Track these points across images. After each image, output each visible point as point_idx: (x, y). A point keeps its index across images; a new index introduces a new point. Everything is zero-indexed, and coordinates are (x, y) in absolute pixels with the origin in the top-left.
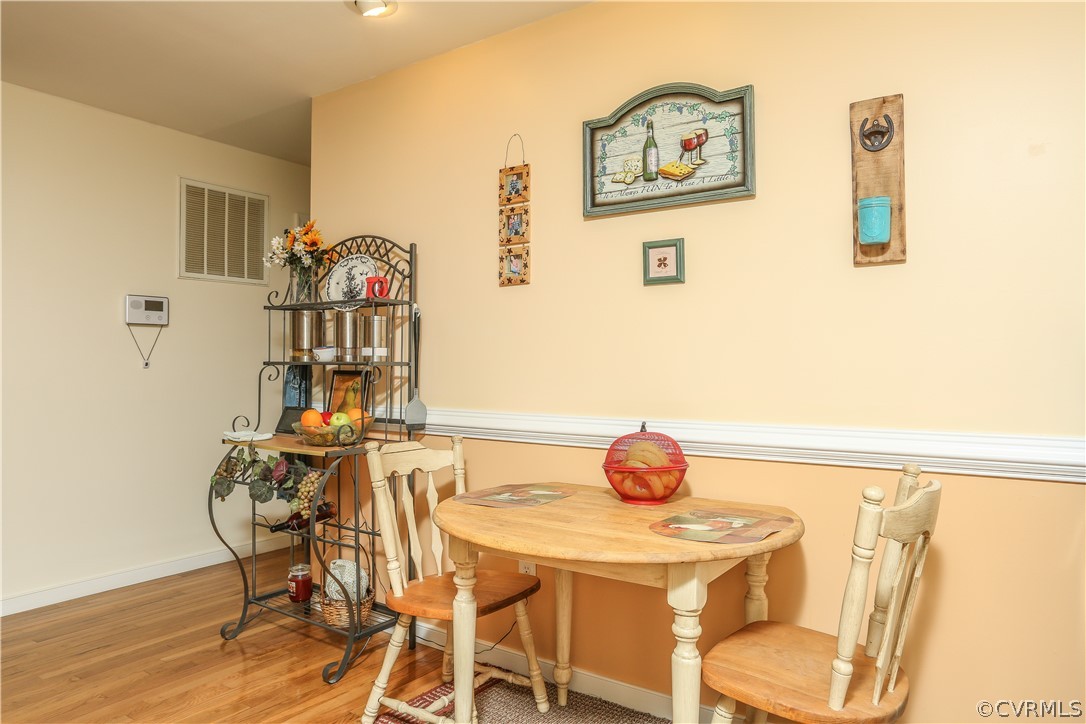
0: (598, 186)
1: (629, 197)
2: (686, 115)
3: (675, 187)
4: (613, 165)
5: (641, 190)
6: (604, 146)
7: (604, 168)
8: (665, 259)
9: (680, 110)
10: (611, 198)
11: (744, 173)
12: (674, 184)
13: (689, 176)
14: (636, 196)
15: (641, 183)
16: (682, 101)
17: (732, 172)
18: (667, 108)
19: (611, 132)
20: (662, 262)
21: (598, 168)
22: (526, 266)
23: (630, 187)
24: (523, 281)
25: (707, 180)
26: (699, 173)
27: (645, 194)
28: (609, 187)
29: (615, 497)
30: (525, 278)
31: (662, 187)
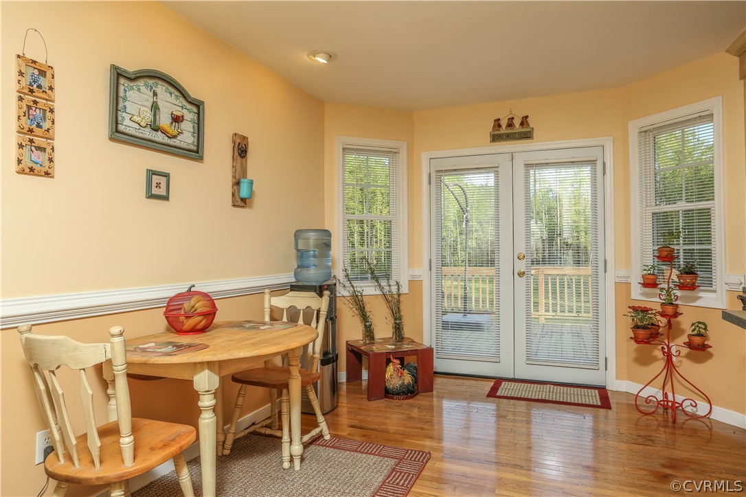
0: (120, 118)
1: (140, 135)
2: (173, 99)
3: (166, 140)
4: (131, 108)
5: (148, 134)
6: (125, 91)
7: (125, 107)
8: (160, 183)
9: (171, 94)
10: (128, 131)
11: (198, 146)
12: (166, 138)
13: (174, 137)
14: (145, 136)
15: (148, 129)
16: (173, 90)
17: (193, 144)
18: (164, 88)
19: (131, 84)
20: (158, 185)
21: (121, 105)
22: (51, 160)
23: (142, 128)
24: (47, 174)
25: (182, 143)
26: (179, 138)
27: (150, 137)
28: (127, 122)
29: (174, 333)
30: (50, 171)
31: (159, 137)
